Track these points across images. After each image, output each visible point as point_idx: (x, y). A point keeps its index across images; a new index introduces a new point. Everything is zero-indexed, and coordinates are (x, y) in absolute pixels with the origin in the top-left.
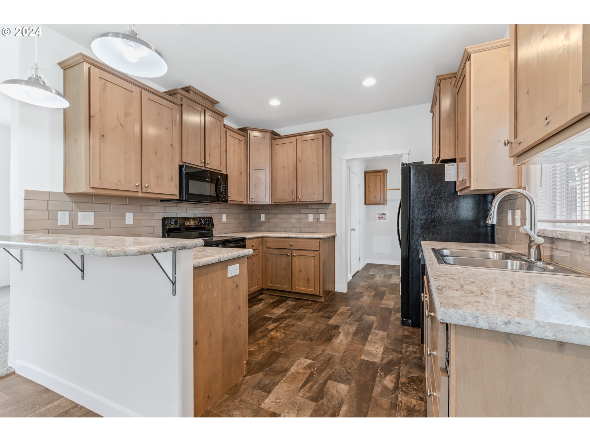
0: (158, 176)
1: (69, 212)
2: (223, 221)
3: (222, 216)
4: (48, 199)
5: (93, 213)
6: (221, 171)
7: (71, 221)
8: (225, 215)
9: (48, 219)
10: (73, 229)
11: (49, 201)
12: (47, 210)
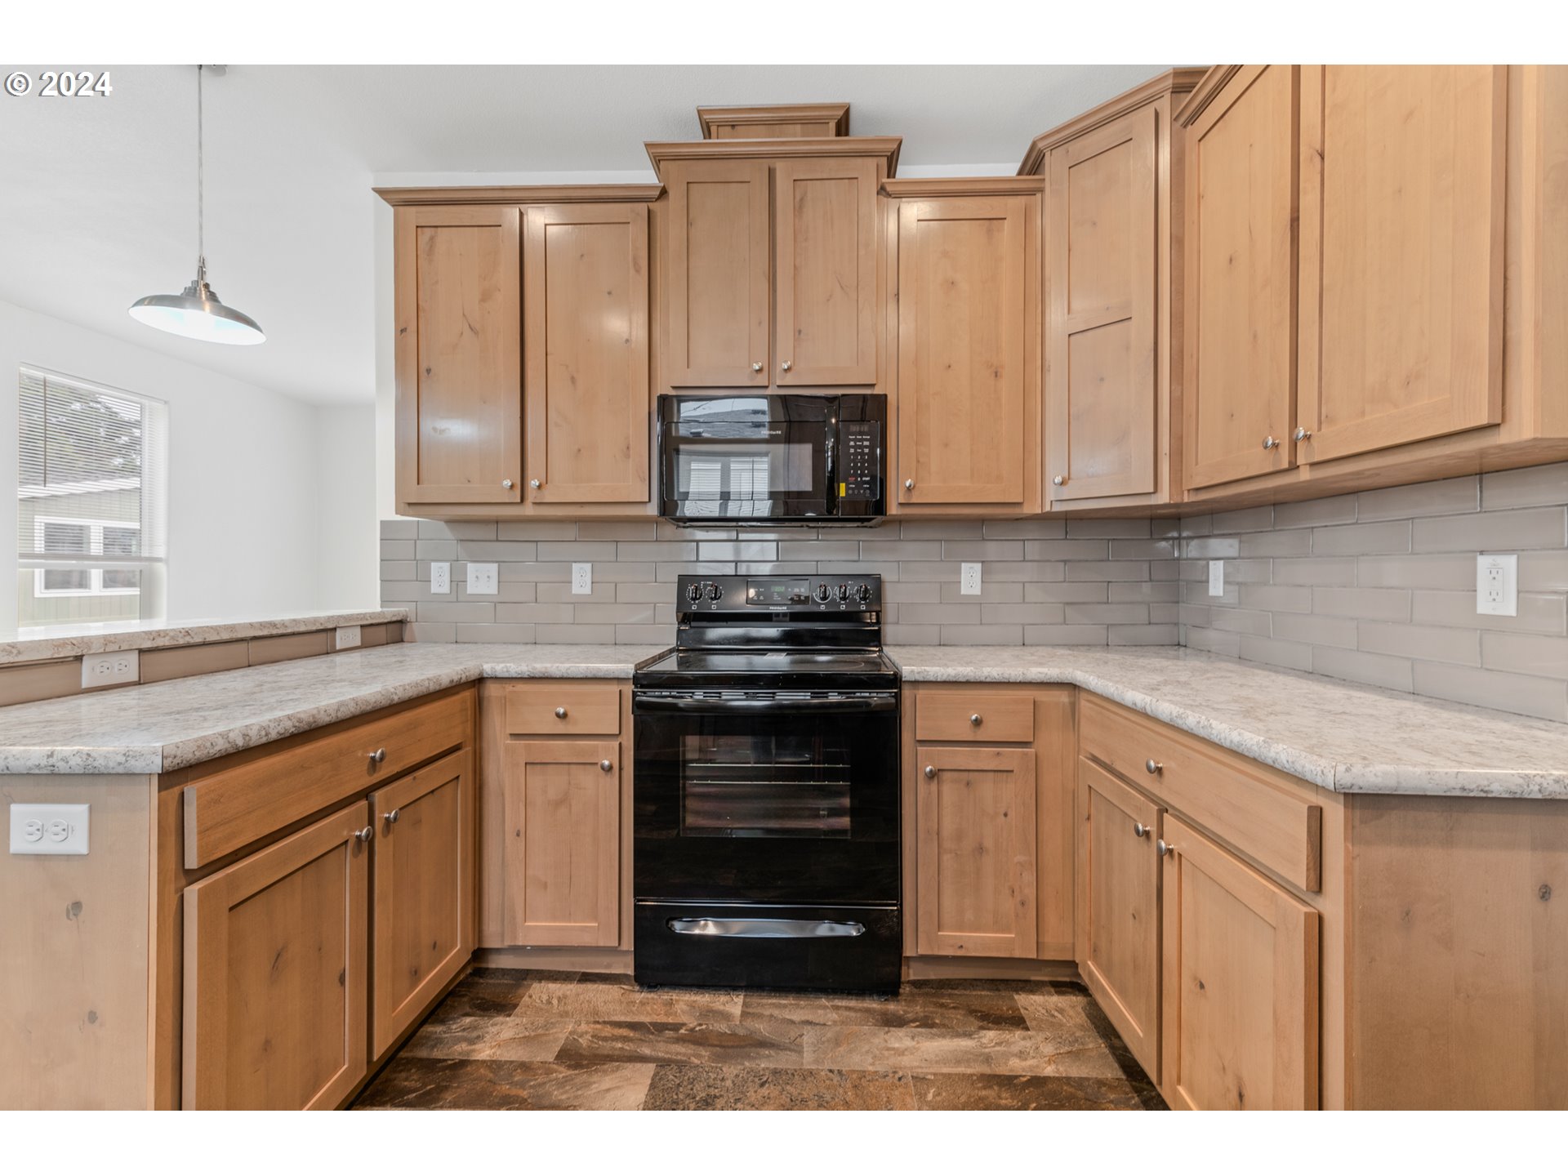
0: (579, 450)
1: (448, 564)
2: (965, 590)
3: (960, 573)
4: (415, 537)
5: (496, 565)
6: (872, 386)
7: (454, 584)
8: (978, 566)
9: (415, 578)
10: (457, 601)
11: (418, 542)
12: (415, 560)
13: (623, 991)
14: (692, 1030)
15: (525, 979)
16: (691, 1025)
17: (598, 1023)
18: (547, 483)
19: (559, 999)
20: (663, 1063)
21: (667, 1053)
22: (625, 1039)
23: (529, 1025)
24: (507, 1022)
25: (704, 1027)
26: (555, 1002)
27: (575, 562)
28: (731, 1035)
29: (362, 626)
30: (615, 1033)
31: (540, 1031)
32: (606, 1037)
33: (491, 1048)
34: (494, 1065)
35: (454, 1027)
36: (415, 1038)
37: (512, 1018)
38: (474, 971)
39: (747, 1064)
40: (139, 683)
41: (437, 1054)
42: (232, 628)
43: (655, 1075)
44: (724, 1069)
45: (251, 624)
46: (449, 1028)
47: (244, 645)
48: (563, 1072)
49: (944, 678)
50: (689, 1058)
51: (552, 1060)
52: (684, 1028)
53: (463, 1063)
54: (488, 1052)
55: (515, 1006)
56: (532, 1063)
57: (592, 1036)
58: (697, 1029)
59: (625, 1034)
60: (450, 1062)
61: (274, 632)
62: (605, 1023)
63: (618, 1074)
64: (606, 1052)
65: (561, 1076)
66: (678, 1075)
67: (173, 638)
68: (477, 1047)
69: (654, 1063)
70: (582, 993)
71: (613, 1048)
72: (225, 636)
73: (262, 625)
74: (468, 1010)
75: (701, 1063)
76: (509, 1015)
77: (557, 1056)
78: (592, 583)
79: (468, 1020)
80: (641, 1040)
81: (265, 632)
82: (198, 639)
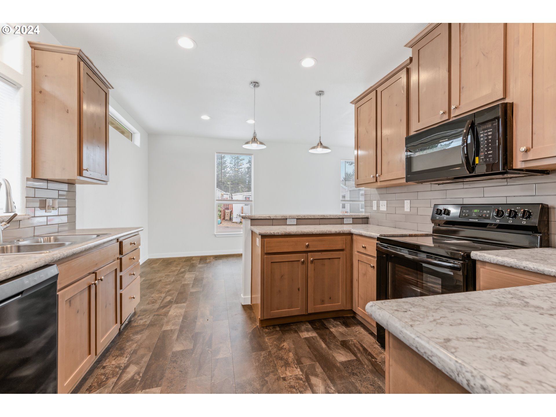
13: (375, 342)
14: (376, 362)
15: (359, 324)
16: (378, 361)
17: (359, 342)
18: (381, 174)
19: (359, 333)
20: (358, 360)
21: (362, 359)
22: (359, 350)
23: (346, 332)
24: (344, 328)
25: (380, 364)
26: (358, 332)
27: (406, 200)
28: (384, 371)
29: (353, 218)
30: (359, 347)
31: (346, 335)
32: (356, 346)
33: (335, 330)
34: (331, 333)
35: (335, 322)
36: (328, 319)
37: (346, 329)
38: (353, 316)
39: (376, 379)
40: (296, 225)
41: (326, 324)
42: (314, 216)
43: (354, 360)
44: (369, 374)
45: (319, 215)
46: (334, 322)
47: (318, 220)
48: (339, 344)
49: (495, 262)
50: (365, 365)
51: (340, 340)
52: (375, 360)
53: (328, 328)
54: (333, 330)
55: (350, 327)
56: (336, 338)
57: (354, 344)
58: (378, 363)
59: (360, 349)
60: (326, 327)
61: (325, 217)
62: (360, 344)
63: (347, 353)
64: (351, 348)
65: (337, 344)
66: (357, 364)
67: (301, 217)
68: (333, 328)
69: (356, 358)
70: (366, 335)
71: (354, 349)
72: (313, 217)
73: (321, 216)
74: (341, 321)
75: (366, 368)
76: (346, 328)
77: (342, 341)
78: (410, 207)
79: (339, 323)
80: (362, 353)
81: (322, 217)
82: (307, 218)
